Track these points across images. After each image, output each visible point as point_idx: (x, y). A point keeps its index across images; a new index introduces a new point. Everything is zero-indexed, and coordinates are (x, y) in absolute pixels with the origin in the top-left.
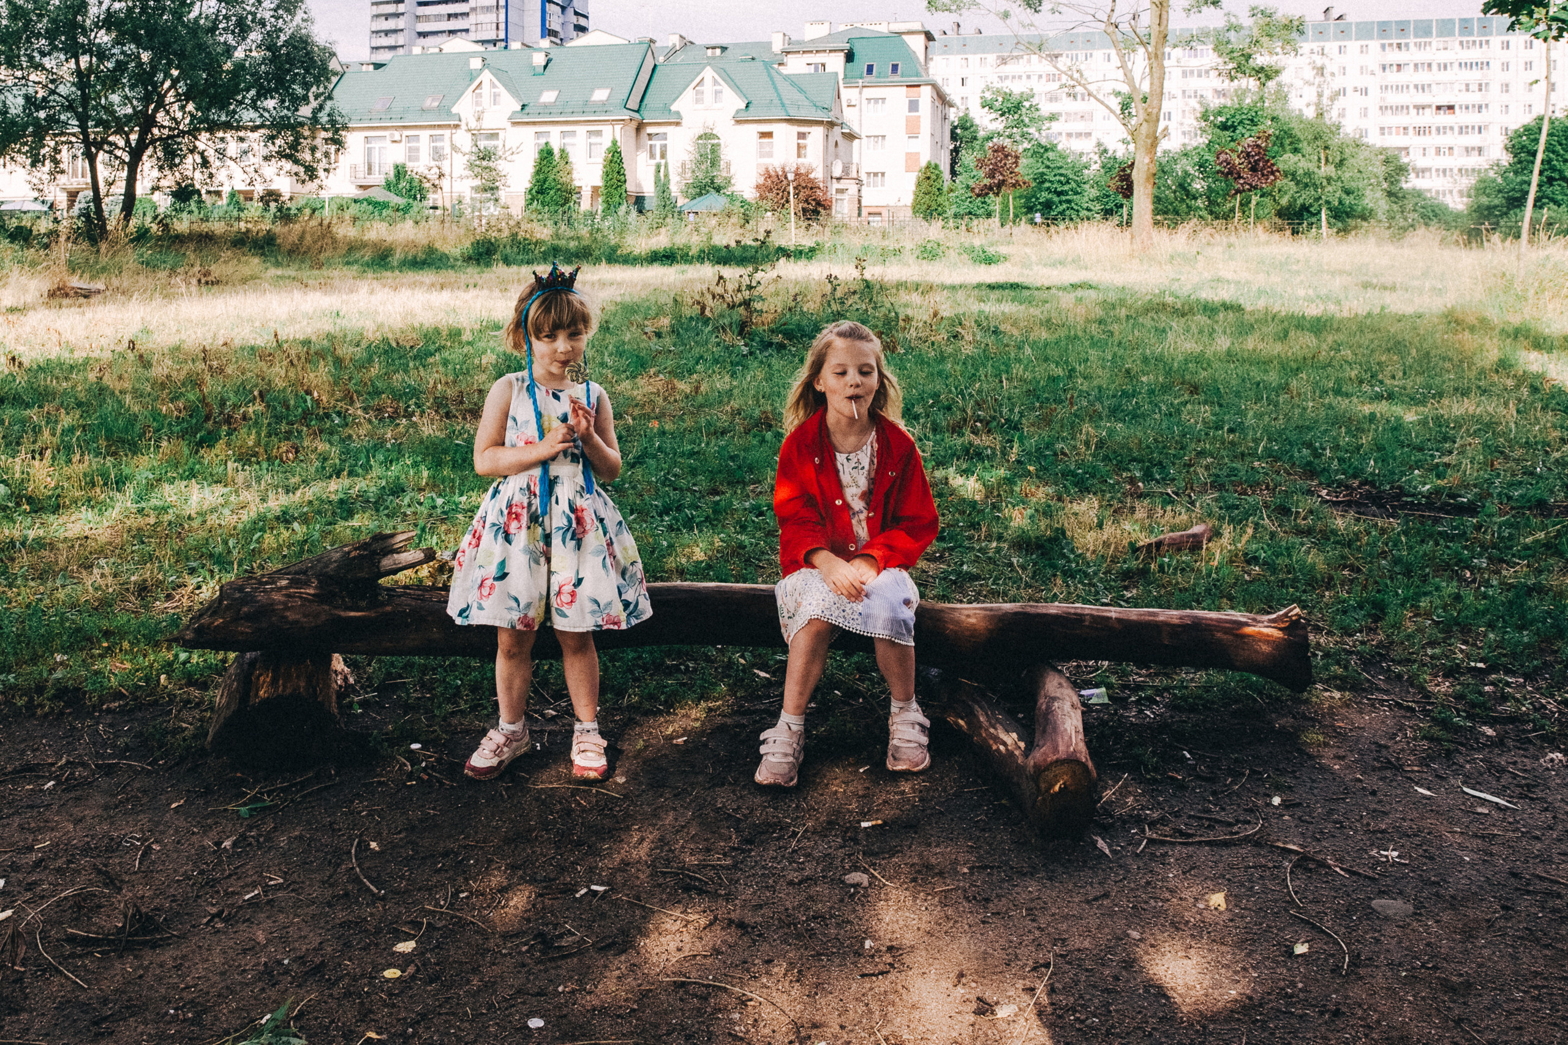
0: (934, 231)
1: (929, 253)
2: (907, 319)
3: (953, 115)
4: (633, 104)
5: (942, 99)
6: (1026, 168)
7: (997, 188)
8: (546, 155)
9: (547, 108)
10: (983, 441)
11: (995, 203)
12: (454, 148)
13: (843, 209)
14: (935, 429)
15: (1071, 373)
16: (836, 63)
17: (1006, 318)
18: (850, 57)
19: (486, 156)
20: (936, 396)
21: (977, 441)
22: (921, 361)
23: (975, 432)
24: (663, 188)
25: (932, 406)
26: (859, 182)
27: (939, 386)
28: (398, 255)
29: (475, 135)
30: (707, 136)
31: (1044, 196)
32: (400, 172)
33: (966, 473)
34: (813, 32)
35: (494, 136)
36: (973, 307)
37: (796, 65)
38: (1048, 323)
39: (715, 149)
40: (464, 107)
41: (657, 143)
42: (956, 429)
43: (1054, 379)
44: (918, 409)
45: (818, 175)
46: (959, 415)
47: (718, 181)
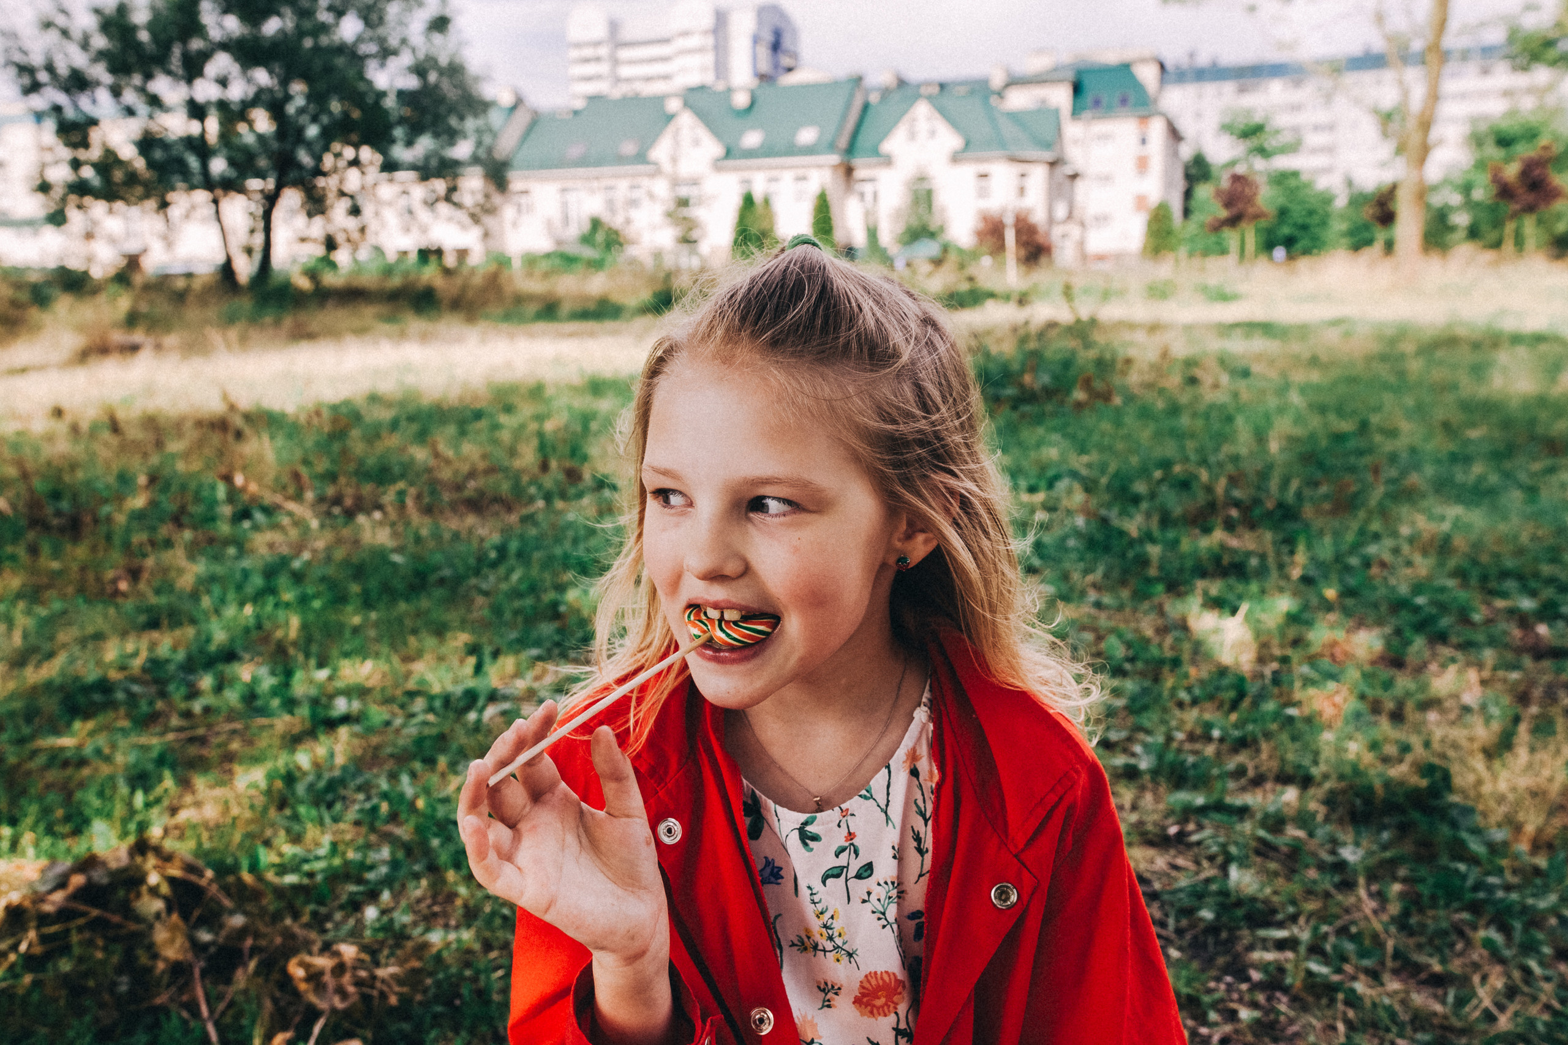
0: (1164, 270)
1: (1159, 292)
2: (1128, 362)
3: (1186, 152)
4: (843, 142)
5: (1175, 134)
6: (1266, 197)
7: (1233, 221)
8: (748, 201)
9: (750, 154)
10: (1243, 542)
11: (1231, 237)
12: (651, 196)
13: (1065, 253)
14: (1166, 521)
15: (1364, 427)
16: (1061, 96)
17: (1259, 357)
18: (1077, 89)
19: (683, 203)
20: (1166, 464)
21: (1234, 543)
22: (1145, 413)
23: (1230, 526)
24: (872, 234)
25: (1161, 481)
26: (1082, 224)
27: (1169, 450)
28: (566, 308)
29: (675, 182)
30: (922, 179)
31: (1286, 230)
32: (596, 223)
33: (1220, 604)
34: (1037, 64)
35: (695, 182)
36: (1215, 345)
37: (1018, 100)
38: (1314, 362)
39: (929, 194)
40: (660, 152)
41: (868, 188)
42: (1201, 520)
43: (1339, 438)
44: (1140, 487)
45: (1038, 217)
46: (1201, 498)
47: (933, 227)
